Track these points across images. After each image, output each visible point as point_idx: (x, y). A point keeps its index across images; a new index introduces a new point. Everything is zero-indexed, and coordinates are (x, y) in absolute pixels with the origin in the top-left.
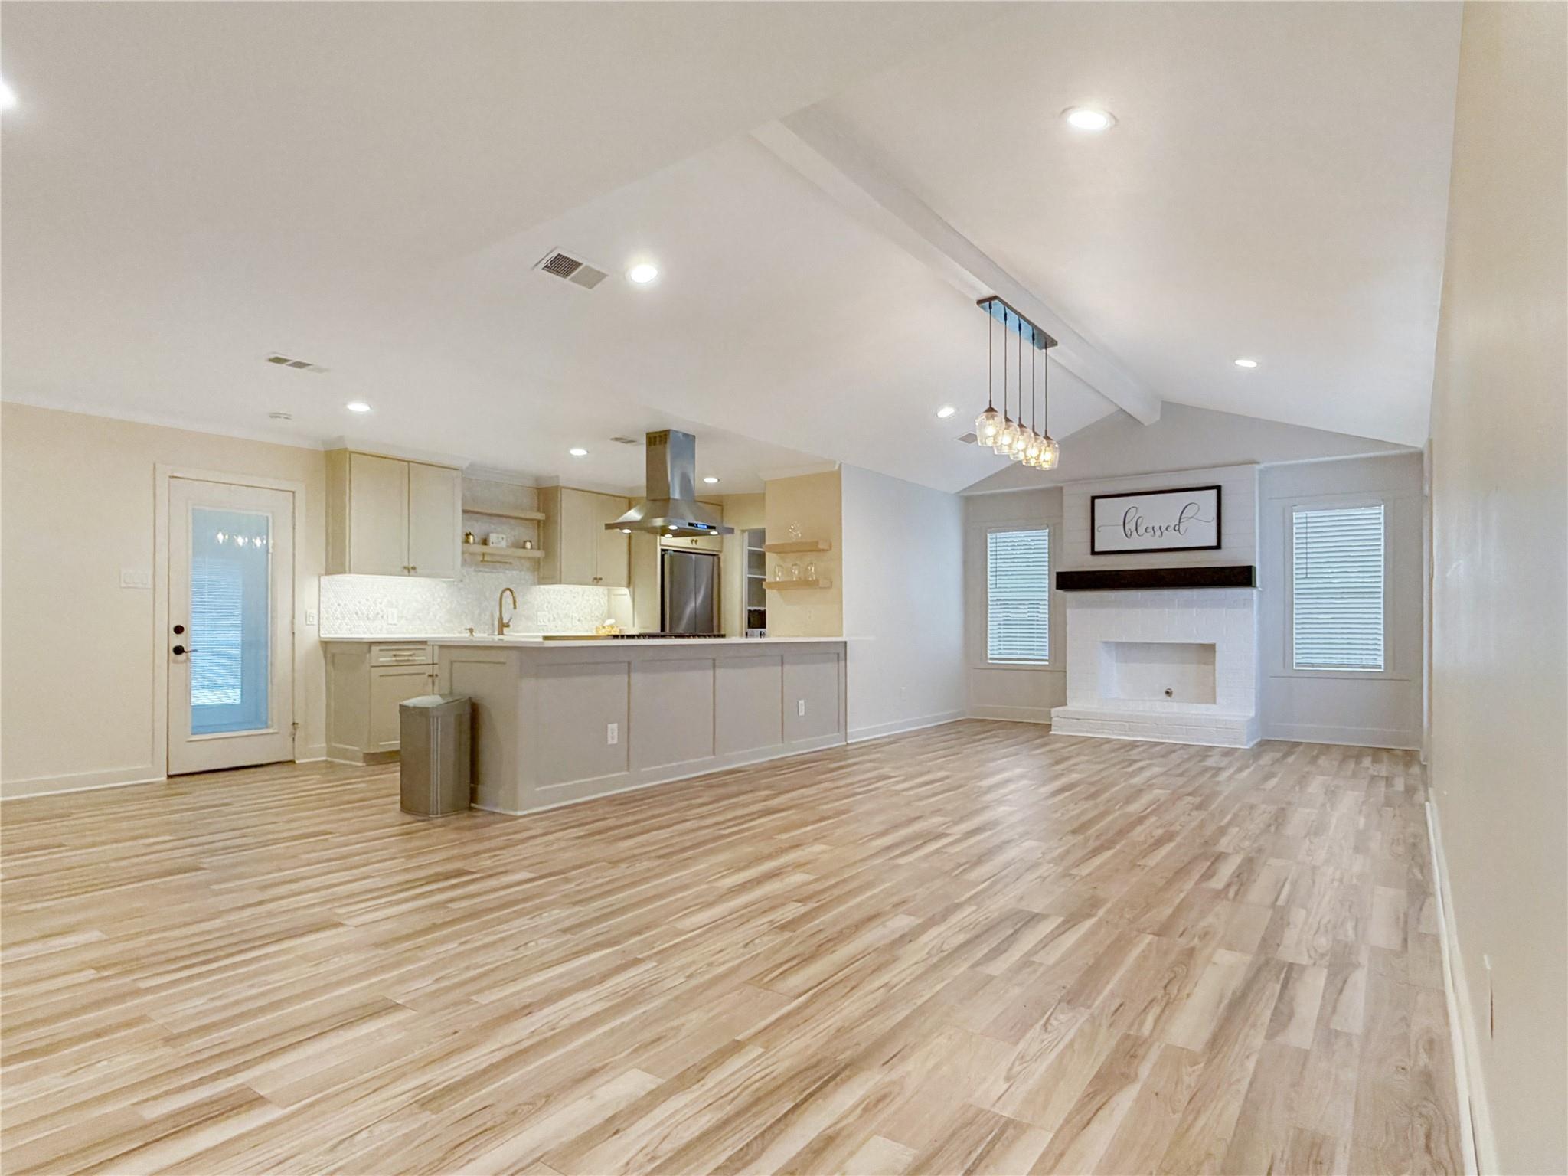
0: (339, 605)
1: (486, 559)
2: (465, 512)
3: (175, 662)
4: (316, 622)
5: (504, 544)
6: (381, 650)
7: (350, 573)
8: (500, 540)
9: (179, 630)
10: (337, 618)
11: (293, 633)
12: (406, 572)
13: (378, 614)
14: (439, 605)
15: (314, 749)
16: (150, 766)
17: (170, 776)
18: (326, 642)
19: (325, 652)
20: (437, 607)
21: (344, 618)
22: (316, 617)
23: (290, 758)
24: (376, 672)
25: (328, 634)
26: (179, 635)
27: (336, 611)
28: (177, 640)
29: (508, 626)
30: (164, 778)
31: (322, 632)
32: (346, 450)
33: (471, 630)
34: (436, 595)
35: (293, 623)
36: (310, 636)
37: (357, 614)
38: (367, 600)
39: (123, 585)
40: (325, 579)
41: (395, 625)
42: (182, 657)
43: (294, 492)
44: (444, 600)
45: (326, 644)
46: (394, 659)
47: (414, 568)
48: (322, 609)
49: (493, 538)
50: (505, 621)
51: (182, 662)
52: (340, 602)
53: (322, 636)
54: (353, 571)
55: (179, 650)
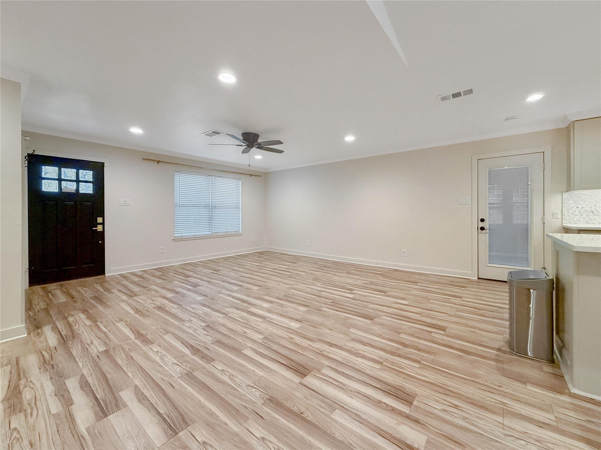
0: (577, 208)
3: (481, 233)
4: (560, 217)
7: (574, 190)
9: (482, 220)
10: (576, 215)
16: (471, 272)
17: (479, 278)
18: (567, 228)
21: (582, 215)
22: (560, 215)
25: (568, 224)
26: (483, 223)
27: (575, 211)
28: (481, 225)
30: (476, 279)
31: (564, 222)
35: (543, 218)
36: (555, 224)
37: (592, 212)
39: (460, 204)
40: (566, 195)
42: (484, 231)
43: (544, 152)
51: (483, 233)
52: (579, 206)
53: (563, 224)
54: (575, 189)
55: (482, 229)
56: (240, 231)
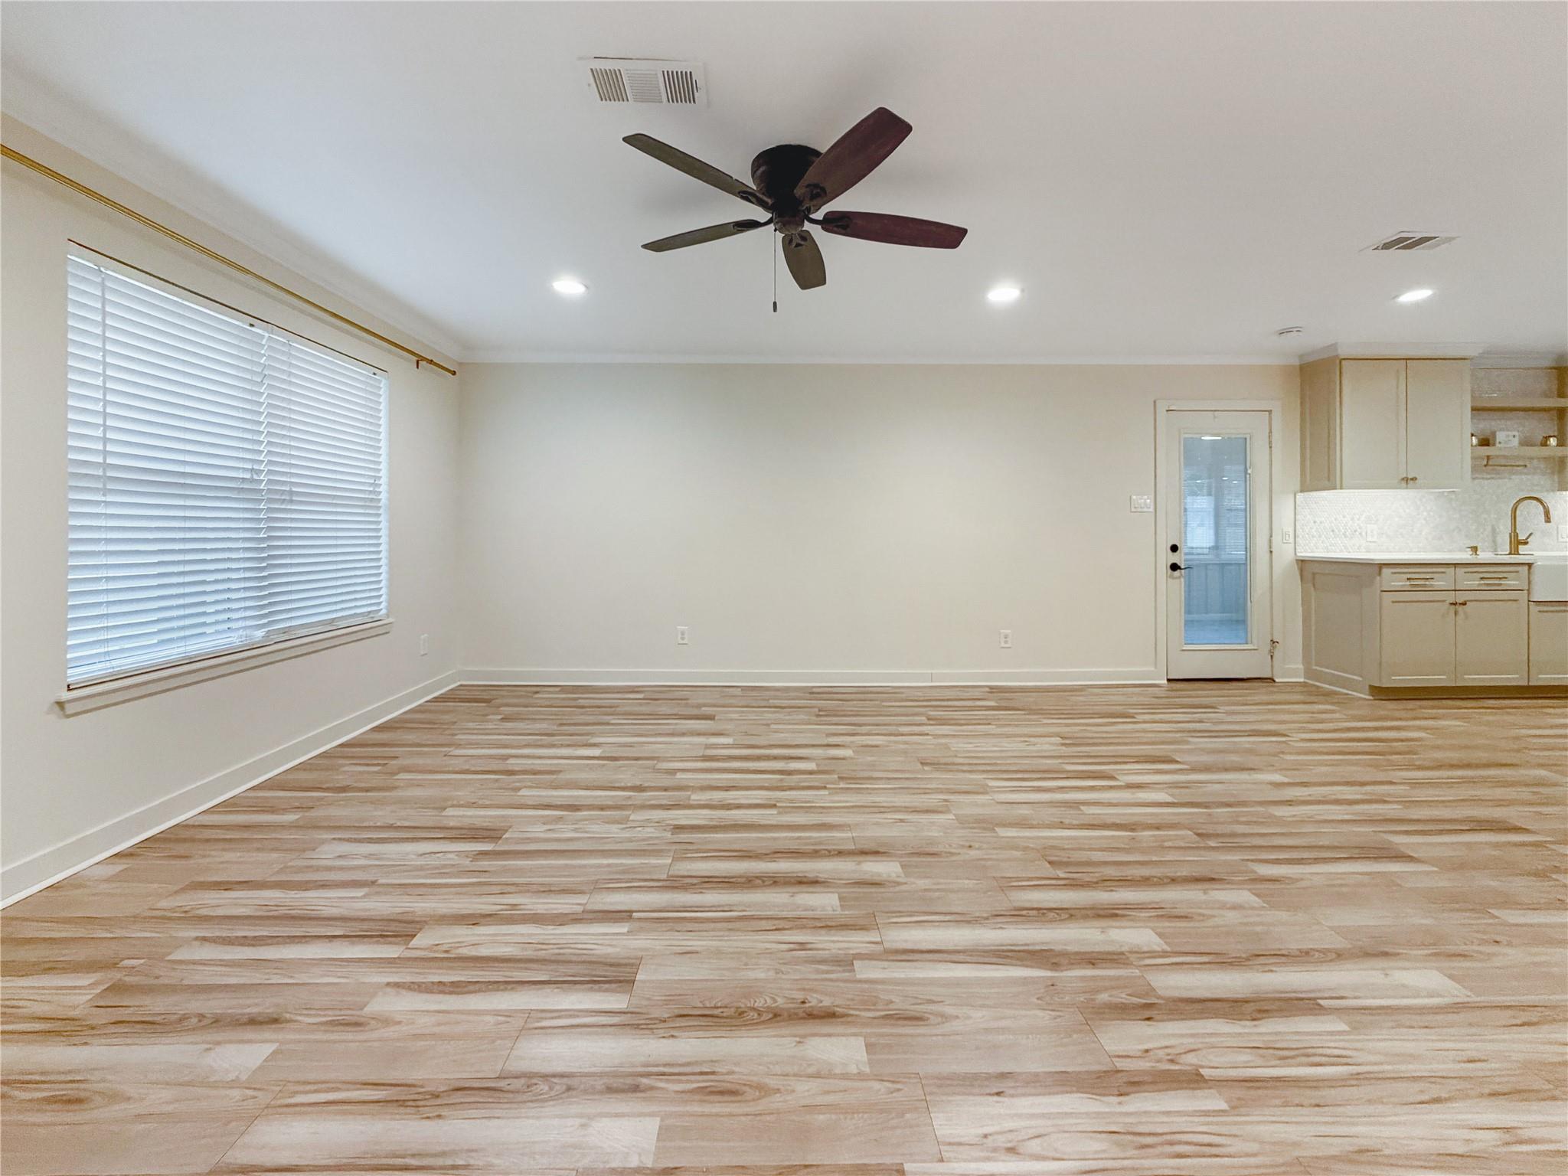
0: (1315, 522)
1: (1490, 463)
2: (1474, 409)
3: (1172, 577)
4: (1292, 540)
5: (1516, 442)
6: (1393, 573)
7: (1341, 488)
8: (1508, 438)
9: (1174, 548)
10: (1313, 537)
11: (1271, 552)
12: (1404, 484)
13: (1355, 531)
14: (1425, 519)
15: (1291, 669)
16: (1153, 669)
17: (1169, 680)
18: (1302, 561)
19: (1301, 571)
20: (1424, 522)
21: (1320, 537)
22: (1292, 536)
23: (1269, 676)
24: (1388, 598)
25: (1304, 553)
26: (1176, 553)
27: (1311, 528)
28: (1175, 558)
29: (1526, 543)
30: (1165, 682)
31: (1298, 550)
32: (1337, 356)
33: (1475, 549)
34: (1422, 508)
35: (1270, 541)
36: (1285, 555)
37: (1333, 531)
38: (1344, 517)
39: (1133, 510)
40: (1300, 496)
41: (1374, 542)
42: (1177, 573)
43: (1270, 412)
44: (1431, 514)
45: (1302, 563)
46: (1408, 583)
47: (1414, 479)
48: (1298, 527)
49: (1501, 436)
50: (1522, 537)
51: (1176, 578)
52: (1316, 519)
53: (1298, 554)
54: (1344, 486)
55: (1175, 567)
56: (384, 612)
